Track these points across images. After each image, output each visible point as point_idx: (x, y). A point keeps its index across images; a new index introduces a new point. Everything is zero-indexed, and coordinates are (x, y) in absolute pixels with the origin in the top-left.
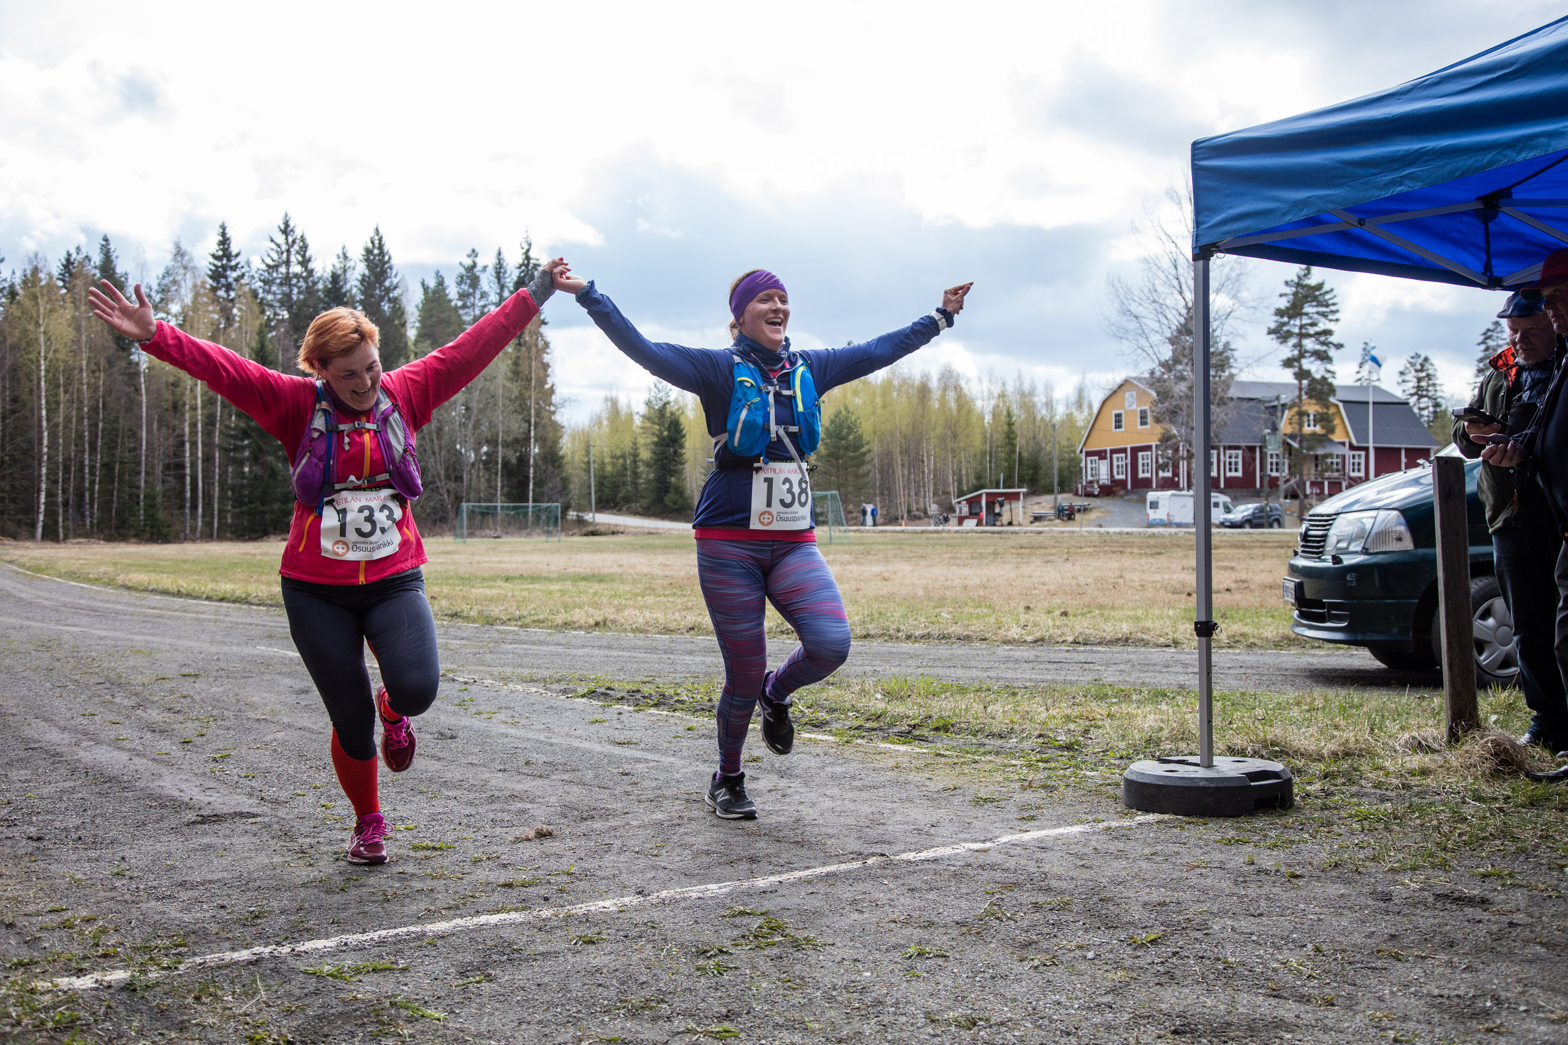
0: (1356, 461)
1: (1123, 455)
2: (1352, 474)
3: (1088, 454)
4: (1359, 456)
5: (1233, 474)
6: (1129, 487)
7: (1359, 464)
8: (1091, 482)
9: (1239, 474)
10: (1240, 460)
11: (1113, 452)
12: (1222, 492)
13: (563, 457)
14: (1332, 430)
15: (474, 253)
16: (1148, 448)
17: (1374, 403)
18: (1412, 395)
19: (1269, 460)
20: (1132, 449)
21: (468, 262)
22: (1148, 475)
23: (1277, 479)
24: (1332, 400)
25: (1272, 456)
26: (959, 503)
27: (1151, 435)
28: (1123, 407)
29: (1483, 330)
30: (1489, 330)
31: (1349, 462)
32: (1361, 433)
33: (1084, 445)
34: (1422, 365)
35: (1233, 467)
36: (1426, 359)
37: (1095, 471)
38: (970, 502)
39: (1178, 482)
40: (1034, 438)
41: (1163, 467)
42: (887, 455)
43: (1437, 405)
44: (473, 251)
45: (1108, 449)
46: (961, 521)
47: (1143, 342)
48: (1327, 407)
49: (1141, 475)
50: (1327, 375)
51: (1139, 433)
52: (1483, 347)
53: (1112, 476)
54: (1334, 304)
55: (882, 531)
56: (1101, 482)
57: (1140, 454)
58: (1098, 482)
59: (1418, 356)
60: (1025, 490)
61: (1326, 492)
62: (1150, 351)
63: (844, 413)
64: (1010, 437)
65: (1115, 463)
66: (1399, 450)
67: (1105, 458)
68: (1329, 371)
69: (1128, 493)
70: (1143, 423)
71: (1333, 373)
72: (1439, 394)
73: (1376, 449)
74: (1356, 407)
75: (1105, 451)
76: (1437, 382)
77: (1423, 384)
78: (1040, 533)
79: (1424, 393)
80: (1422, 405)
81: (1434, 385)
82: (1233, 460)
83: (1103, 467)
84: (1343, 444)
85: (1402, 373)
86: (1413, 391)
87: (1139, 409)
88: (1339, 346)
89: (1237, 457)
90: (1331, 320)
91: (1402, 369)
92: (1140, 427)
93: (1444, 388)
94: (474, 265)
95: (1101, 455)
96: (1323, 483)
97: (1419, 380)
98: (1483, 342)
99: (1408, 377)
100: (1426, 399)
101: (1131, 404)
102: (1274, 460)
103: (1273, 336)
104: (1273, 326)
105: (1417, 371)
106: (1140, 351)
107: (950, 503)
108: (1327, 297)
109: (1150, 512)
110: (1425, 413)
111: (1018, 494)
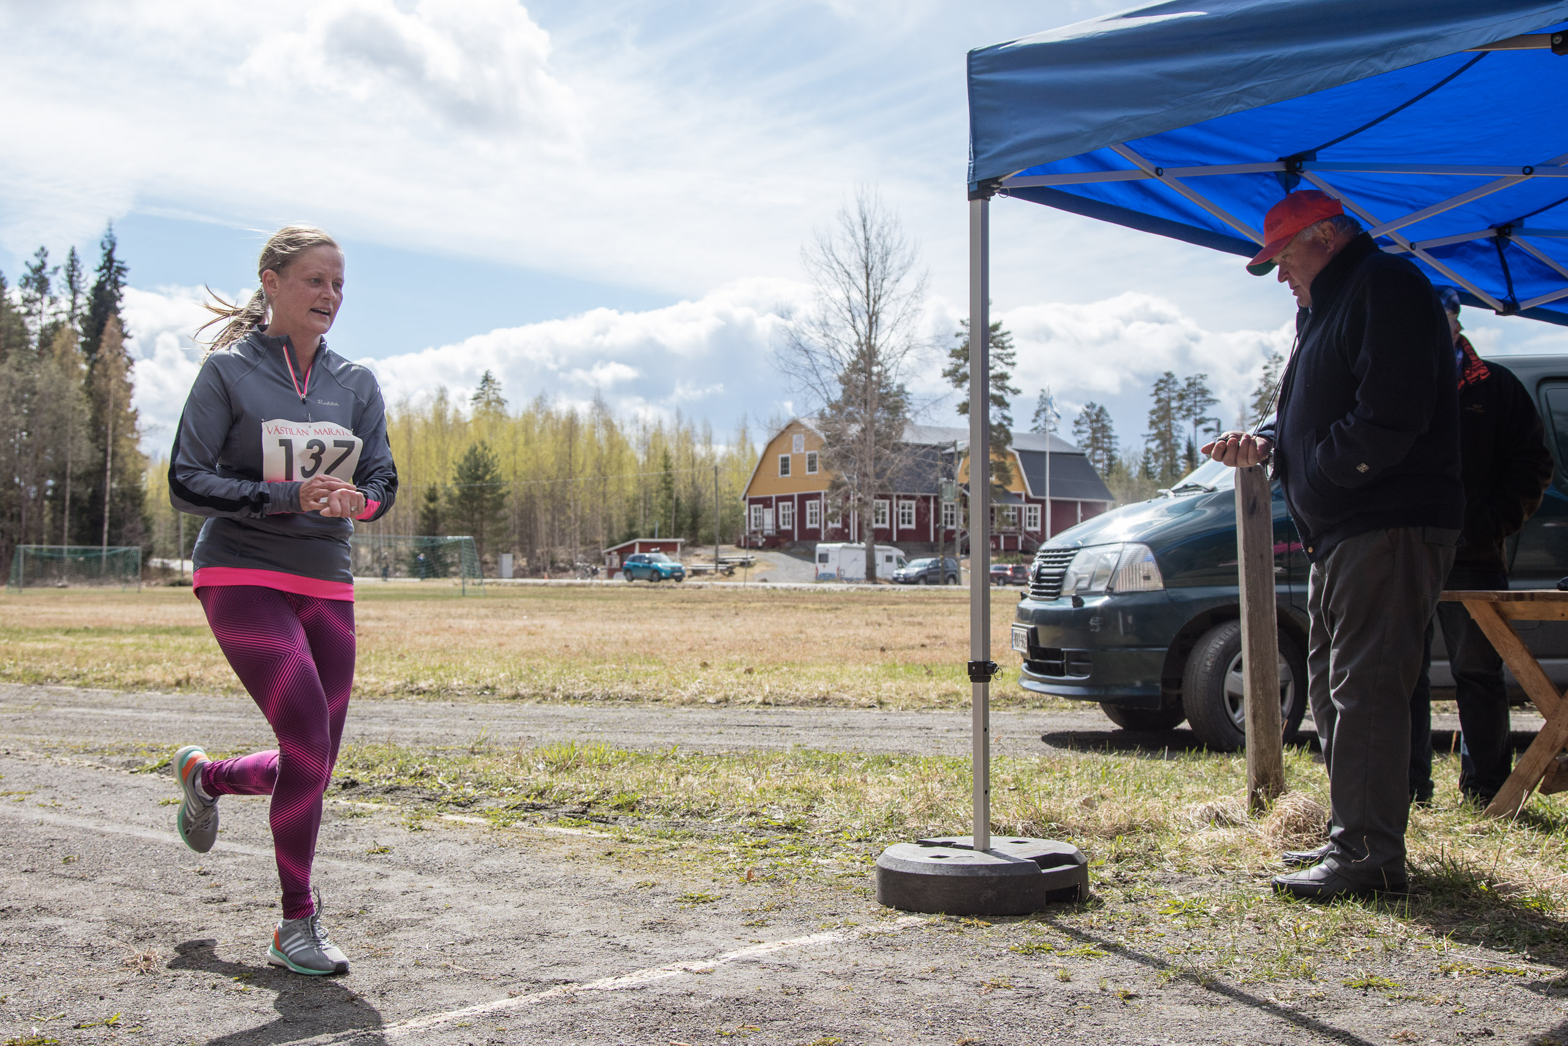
0: (1033, 514)
1: (790, 503)
2: (1029, 529)
3: (752, 501)
4: (1036, 509)
5: (906, 526)
6: (796, 539)
7: (1035, 518)
8: (755, 532)
9: (913, 526)
10: (913, 511)
11: (780, 499)
12: (894, 545)
13: (146, 493)
14: (1008, 481)
15: (43, 252)
16: (817, 496)
17: (1051, 453)
18: (1087, 446)
19: (944, 512)
20: (799, 496)
21: (36, 262)
22: (817, 526)
23: (953, 532)
24: (1009, 448)
25: (946, 507)
26: (609, 553)
27: (818, 481)
28: (790, 450)
29: (1156, 381)
30: (1161, 381)
31: (1025, 514)
32: (1038, 486)
33: (748, 491)
34: (1098, 415)
35: (906, 518)
36: (1102, 410)
37: (760, 521)
38: (621, 552)
39: (849, 533)
40: (693, 482)
41: (832, 518)
42: (530, 498)
43: (1111, 458)
44: (43, 249)
45: (774, 496)
46: (611, 573)
47: (813, 379)
48: (1005, 457)
49: (809, 526)
50: (1005, 423)
51: (808, 478)
52: (1155, 398)
53: (778, 526)
54: (1011, 347)
55: (522, 585)
56: (766, 533)
57: (808, 503)
58: (762, 533)
59: (1092, 406)
60: (682, 540)
61: (1002, 547)
62: (821, 389)
63: (480, 449)
64: (667, 482)
65: (781, 512)
66: (1075, 503)
67: (770, 506)
68: (1005, 418)
69: (794, 545)
70: (812, 468)
71: (1010, 420)
72: (1114, 446)
73: (1052, 502)
74: (1032, 459)
75: (771, 499)
76: (1113, 434)
77: (1099, 435)
78: (700, 587)
79: (1100, 445)
80: (1097, 458)
81: (1110, 437)
82: (906, 511)
83: (768, 516)
84: (1019, 496)
85: (1077, 423)
86: (1088, 442)
87: (808, 453)
88: (1016, 392)
89: (910, 508)
90: (1007, 364)
91: (1077, 418)
92: (808, 473)
93: (1118, 440)
94: (43, 266)
95: (766, 502)
96: (998, 538)
97: (1094, 431)
98: (1156, 394)
99: (1084, 428)
100: (1099, 452)
101: (799, 447)
102: (949, 512)
103: (949, 378)
104: (948, 368)
105: (1092, 422)
106: (809, 389)
107: (599, 554)
108: (1004, 339)
109: (820, 566)
110: (1100, 465)
111: (675, 544)
